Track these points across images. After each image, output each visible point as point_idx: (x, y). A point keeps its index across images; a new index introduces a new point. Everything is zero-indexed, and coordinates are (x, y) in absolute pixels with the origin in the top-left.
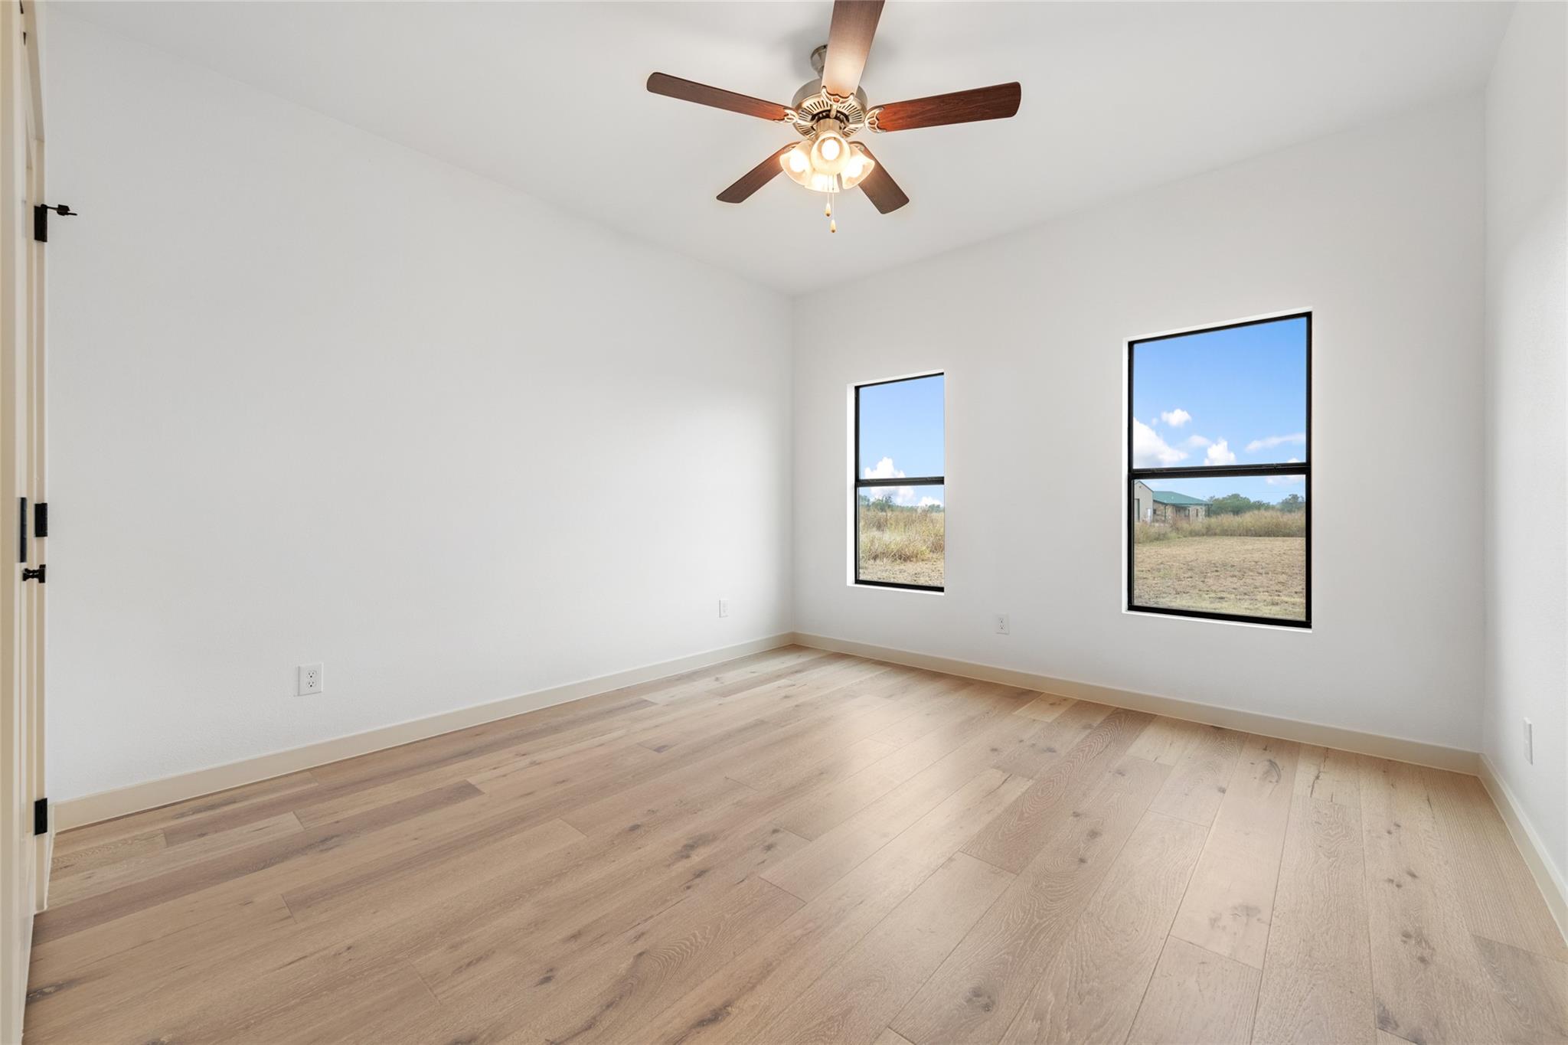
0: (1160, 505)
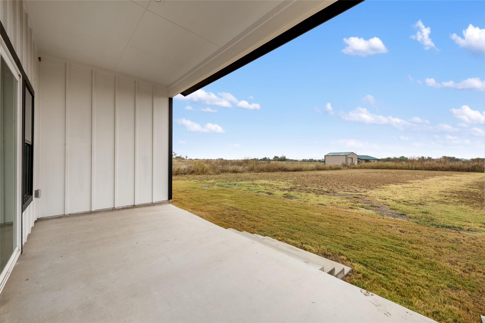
0: (360, 160)
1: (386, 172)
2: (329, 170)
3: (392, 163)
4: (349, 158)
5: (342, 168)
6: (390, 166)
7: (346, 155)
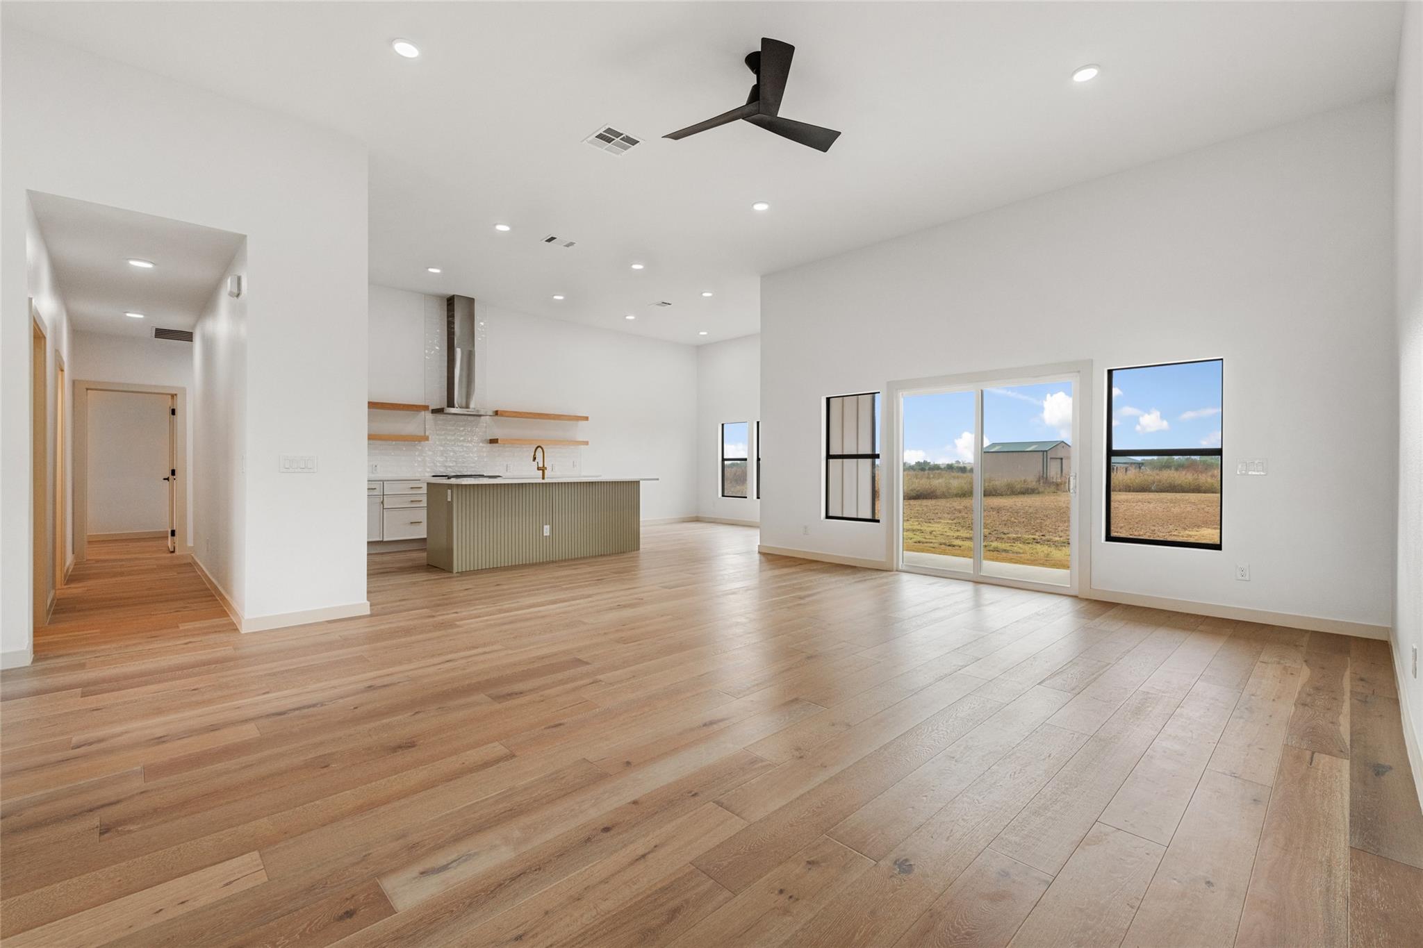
1: (1172, 499)
2: (1008, 495)
3: (1186, 474)
4: (1051, 458)
5: (1040, 490)
6: (1180, 482)
7: (1044, 451)
